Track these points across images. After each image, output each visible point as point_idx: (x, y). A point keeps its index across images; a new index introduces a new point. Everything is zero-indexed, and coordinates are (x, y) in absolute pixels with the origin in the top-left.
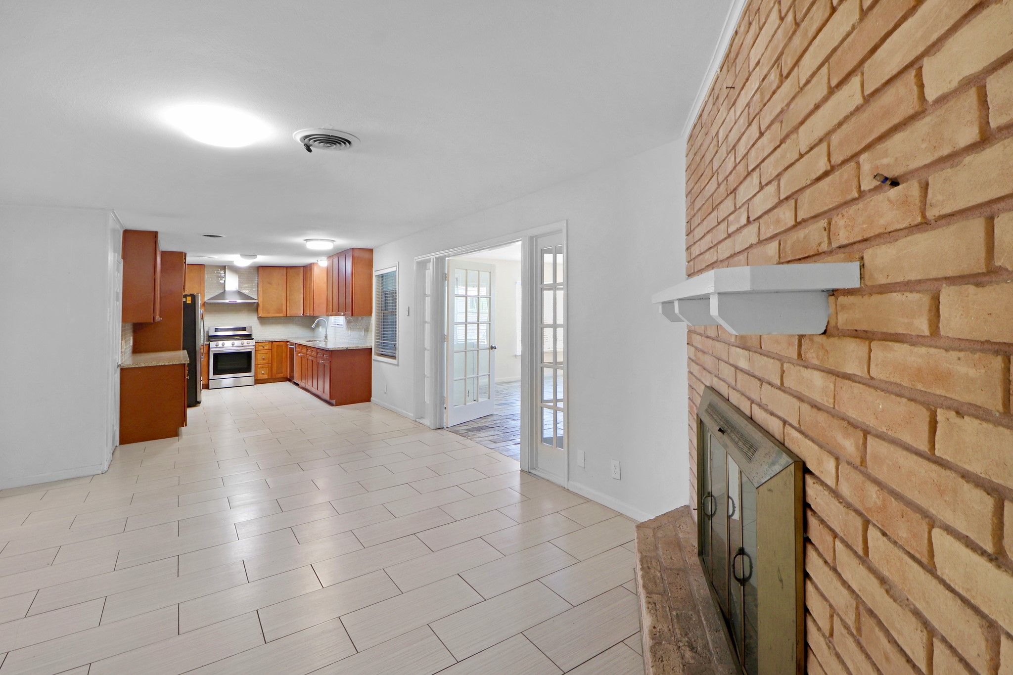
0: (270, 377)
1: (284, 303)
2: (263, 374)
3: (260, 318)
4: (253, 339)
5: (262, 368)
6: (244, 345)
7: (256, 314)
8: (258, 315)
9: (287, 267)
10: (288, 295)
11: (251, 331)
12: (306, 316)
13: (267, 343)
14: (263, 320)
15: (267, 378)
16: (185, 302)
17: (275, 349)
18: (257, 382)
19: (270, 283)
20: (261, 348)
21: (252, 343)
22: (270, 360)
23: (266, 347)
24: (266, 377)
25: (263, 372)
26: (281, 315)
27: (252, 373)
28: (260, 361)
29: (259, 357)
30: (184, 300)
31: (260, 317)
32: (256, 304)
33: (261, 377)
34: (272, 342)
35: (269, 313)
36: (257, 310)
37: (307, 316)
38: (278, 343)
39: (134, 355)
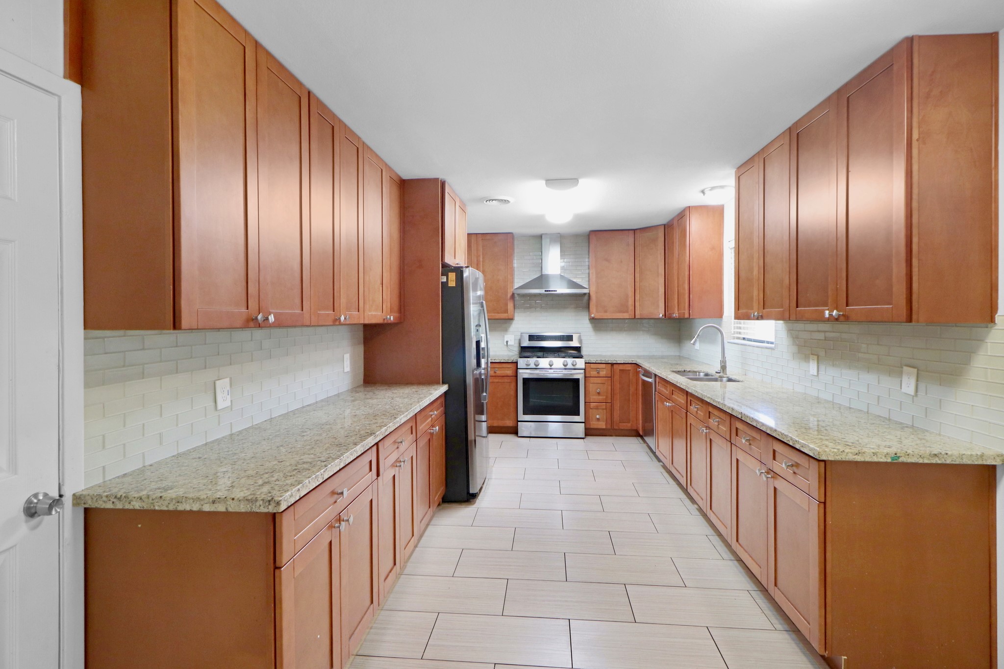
0: (609, 427)
1: (631, 294)
2: (599, 420)
3: (593, 320)
4: (581, 357)
5: (597, 408)
6: (568, 367)
7: (588, 313)
8: (590, 315)
9: (634, 230)
10: (637, 279)
11: (580, 341)
12: (671, 318)
13: (604, 366)
14: (598, 324)
15: (604, 427)
16: (445, 285)
17: (617, 377)
18: (589, 432)
19: (607, 260)
20: (594, 373)
21: (580, 363)
22: (610, 396)
23: (603, 373)
24: (602, 425)
25: (598, 417)
26: (626, 316)
27: (580, 418)
28: (593, 398)
29: (592, 388)
30: (444, 279)
31: (593, 318)
32: (586, 297)
33: (594, 424)
34: (612, 364)
35: (606, 312)
36: (588, 307)
37: (675, 319)
38: (621, 367)
39: (366, 387)
